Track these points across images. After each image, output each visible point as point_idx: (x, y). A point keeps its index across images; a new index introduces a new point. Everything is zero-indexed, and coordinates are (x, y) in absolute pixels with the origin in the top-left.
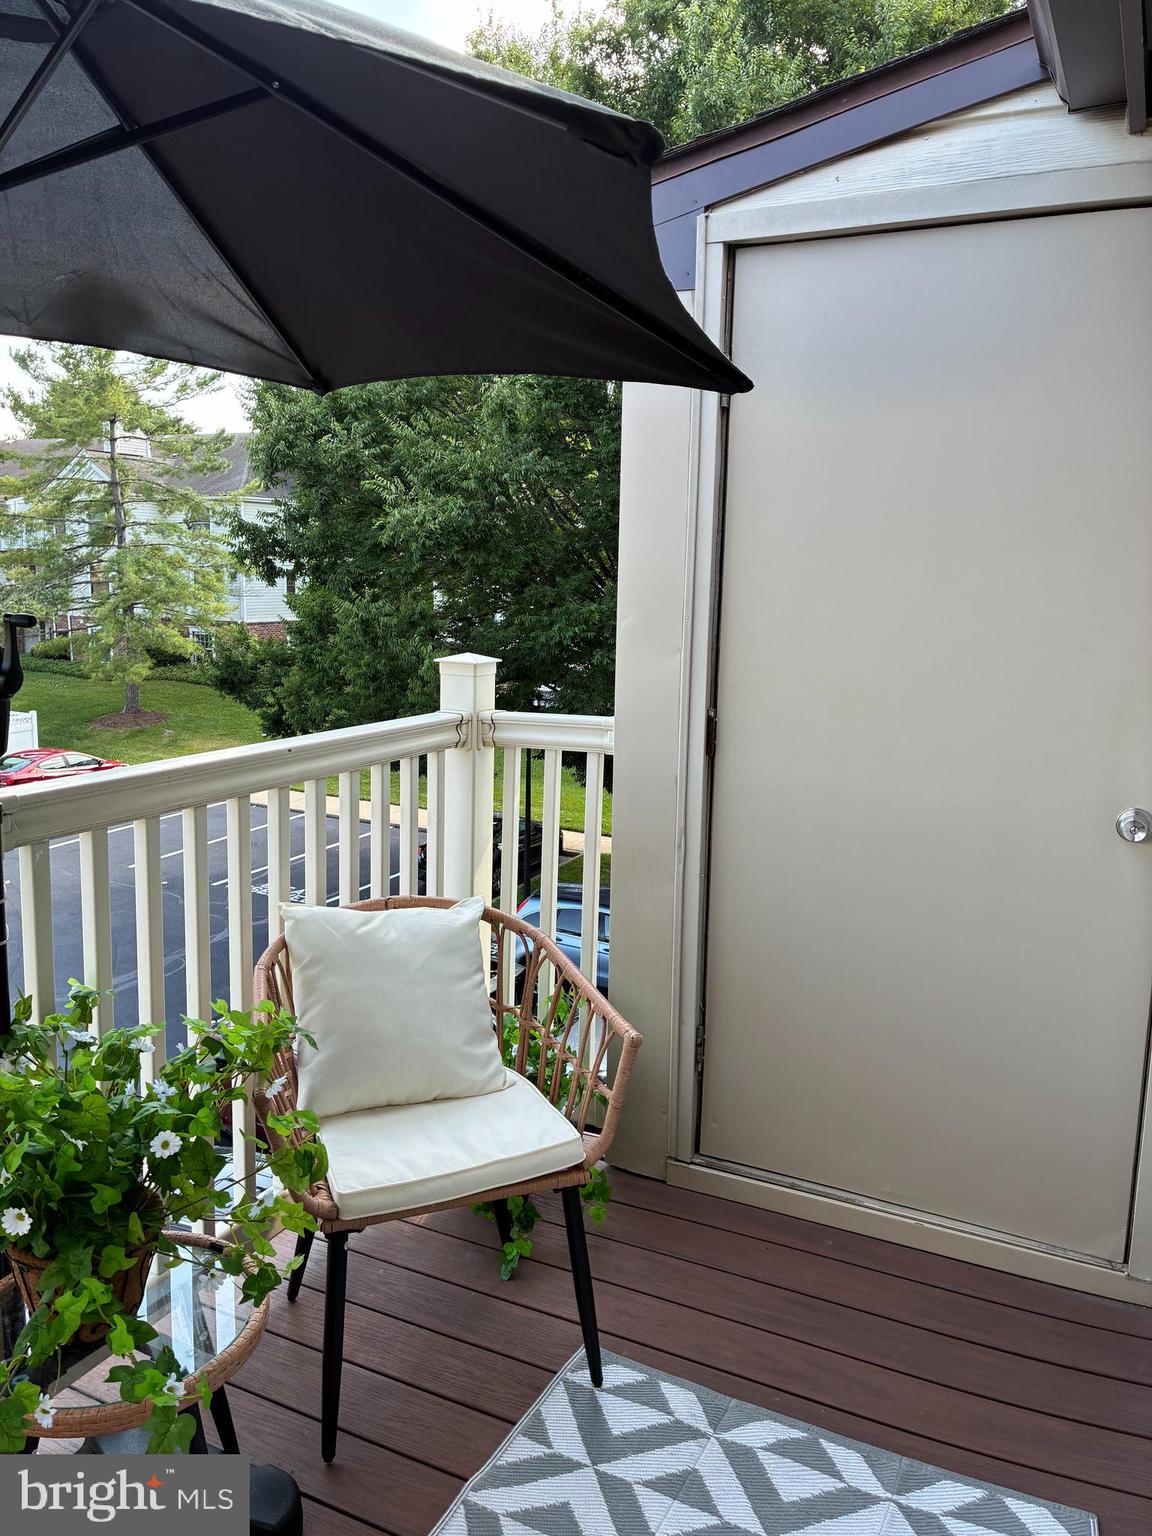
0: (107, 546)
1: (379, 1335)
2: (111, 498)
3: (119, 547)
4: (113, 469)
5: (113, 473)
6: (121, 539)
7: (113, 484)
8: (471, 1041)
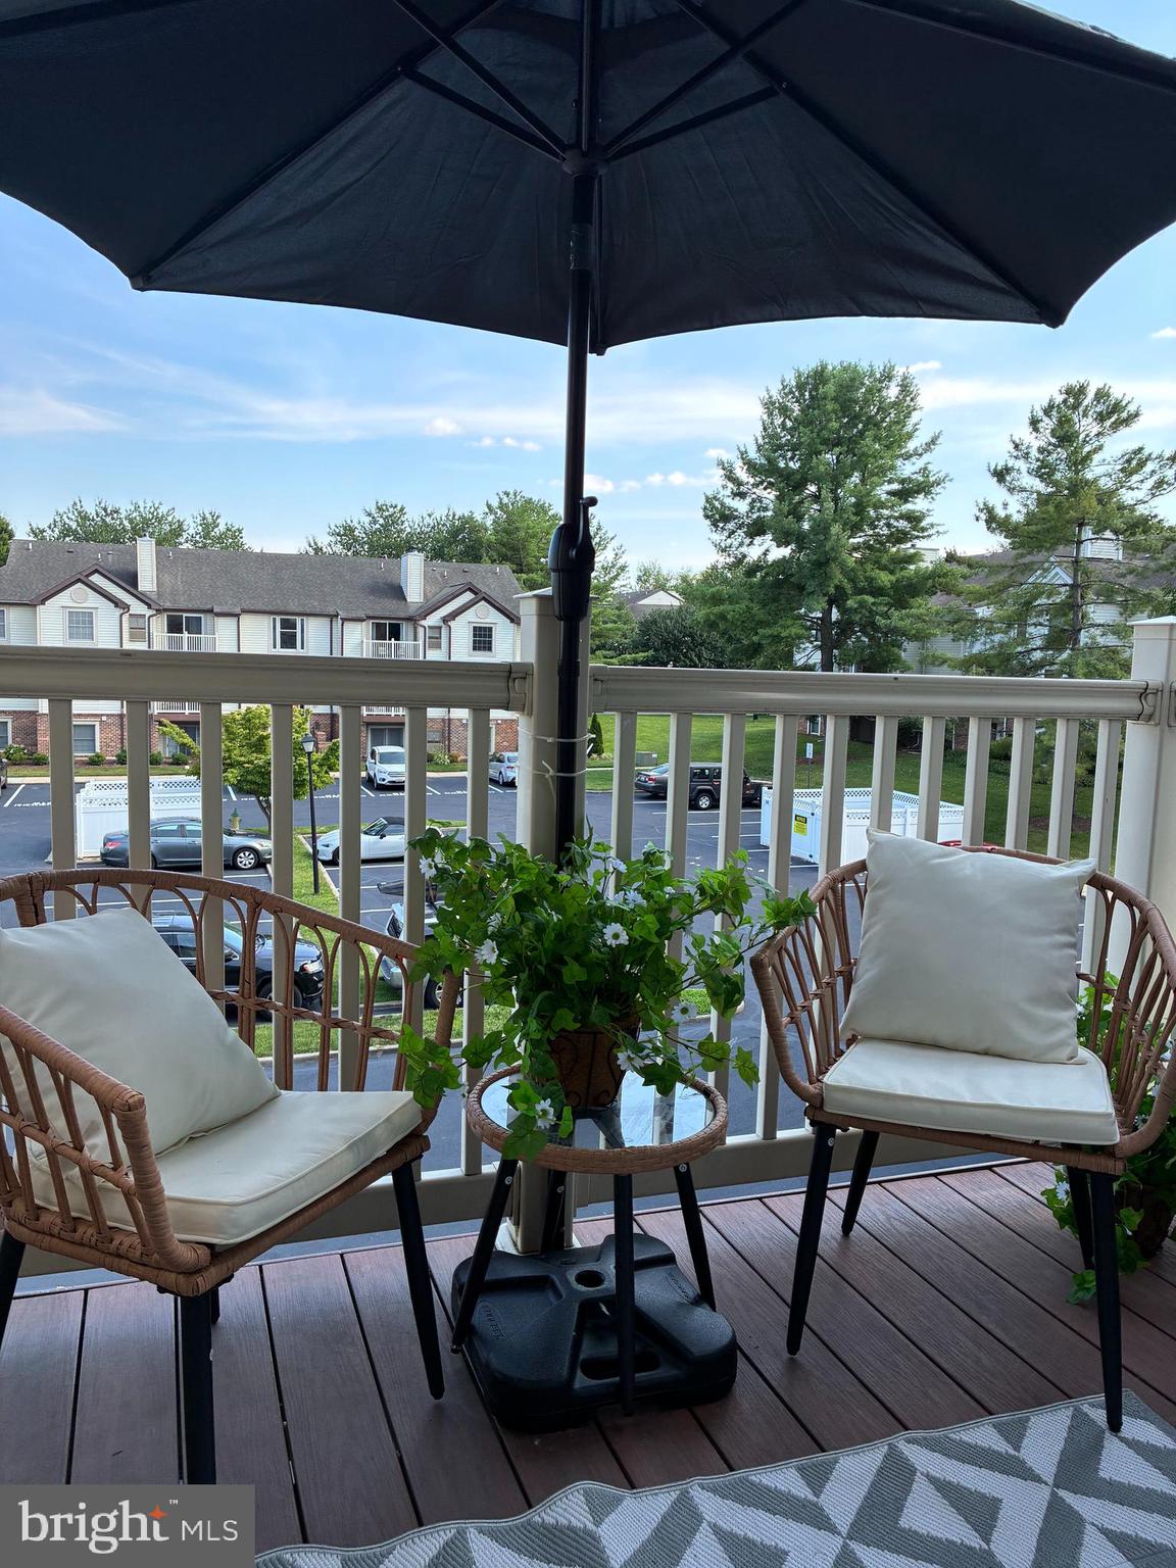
0: (1061, 650)
1: (908, 1291)
2: (1071, 600)
3: (1072, 649)
4: (1076, 571)
5: (1075, 575)
6: (1076, 641)
7: (1074, 587)
8: (1036, 1000)
